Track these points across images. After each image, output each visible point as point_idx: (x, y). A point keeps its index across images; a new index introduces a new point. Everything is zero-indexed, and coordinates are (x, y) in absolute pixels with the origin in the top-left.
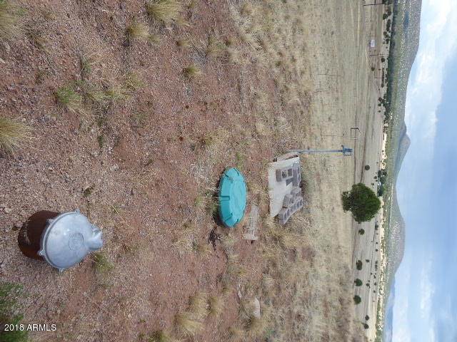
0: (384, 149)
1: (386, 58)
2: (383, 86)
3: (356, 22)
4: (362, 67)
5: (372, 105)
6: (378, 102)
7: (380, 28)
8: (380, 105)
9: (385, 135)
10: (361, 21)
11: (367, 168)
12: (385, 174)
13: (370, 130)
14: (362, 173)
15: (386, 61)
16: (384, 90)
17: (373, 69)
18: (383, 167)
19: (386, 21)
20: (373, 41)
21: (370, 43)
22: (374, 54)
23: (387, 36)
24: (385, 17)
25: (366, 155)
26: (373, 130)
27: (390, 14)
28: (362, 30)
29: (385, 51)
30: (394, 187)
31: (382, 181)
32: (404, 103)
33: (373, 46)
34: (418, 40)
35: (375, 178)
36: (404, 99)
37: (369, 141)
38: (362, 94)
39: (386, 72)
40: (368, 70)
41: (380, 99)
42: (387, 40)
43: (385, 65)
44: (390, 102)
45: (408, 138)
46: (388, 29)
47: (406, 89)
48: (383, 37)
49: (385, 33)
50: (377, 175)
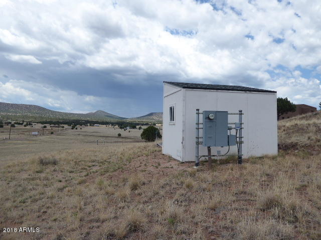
0: (105, 126)
1: (43, 125)
2: (63, 127)
3: (23, 144)
4: (53, 140)
5: (77, 133)
6: (75, 130)
7: (21, 129)
8: (77, 129)
9: (96, 125)
10: (21, 140)
11: (119, 135)
12: (121, 125)
13: (94, 134)
14: (123, 138)
15: (46, 125)
16: (66, 126)
17: (52, 133)
18: (117, 126)
19: (16, 125)
20: (33, 133)
21: (35, 135)
22: (42, 132)
23: (27, 125)
24: (13, 126)
25: (111, 136)
26: (93, 132)
28: (27, 140)
30: (129, 119)
31: (126, 126)
33: (36, 133)
35: (125, 130)
37: (102, 135)
38: (71, 139)
39: (52, 125)
40: (53, 136)
41: (73, 129)
42: (30, 124)
43: (48, 126)
44: (75, 122)
48: (28, 127)
49: (25, 126)
50: (123, 130)
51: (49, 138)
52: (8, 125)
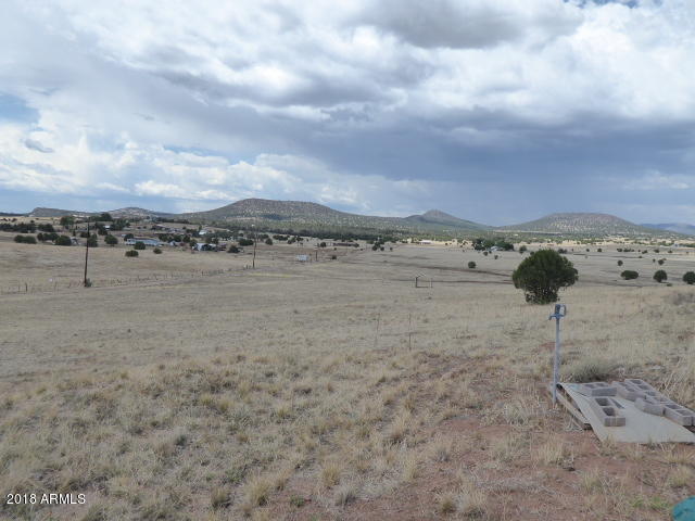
0: (443, 243)
1: (320, 242)
2: (357, 245)
3: (273, 279)
4: (330, 272)
5: (382, 259)
6: (379, 251)
7: (281, 249)
8: (382, 249)
9: (424, 241)
10: (273, 271)
11: (472, 265)
12: (479, 241)
13: (415, 261)
14: (479, 272)
15: (324, 241)
16: (362, 244)
17: (334, 258)
18: (470, 244)
19: (274, 241)
20: (298, 258)
21: (301, 261)
22: (314, 256)
23: (293, 241)
24: (270, 242)
25: (453, 266)
26: (416, 257)
27: (267, 236)
28: (282, 270)
29: (312, 243)
30: (499, 228)
31: (489, 245)
32: (380, 219)
33: (304, 257)
34: (303, 203)
35: (486, 254)
36: (375, 219)
37: (433, 264)
38: (367, 272)
39: (339, 241)
40: (335, 264)
41: (375, 249)
42: (299, 239)
43: (330, 242)
44: (379, 236)
45: (429, 213)
46: (286, 239)
47: (362, 217)
48: (295, 245)
49: (290, 243)
50: (482, 252)
51: (325, 268)
52: (262, 240)
